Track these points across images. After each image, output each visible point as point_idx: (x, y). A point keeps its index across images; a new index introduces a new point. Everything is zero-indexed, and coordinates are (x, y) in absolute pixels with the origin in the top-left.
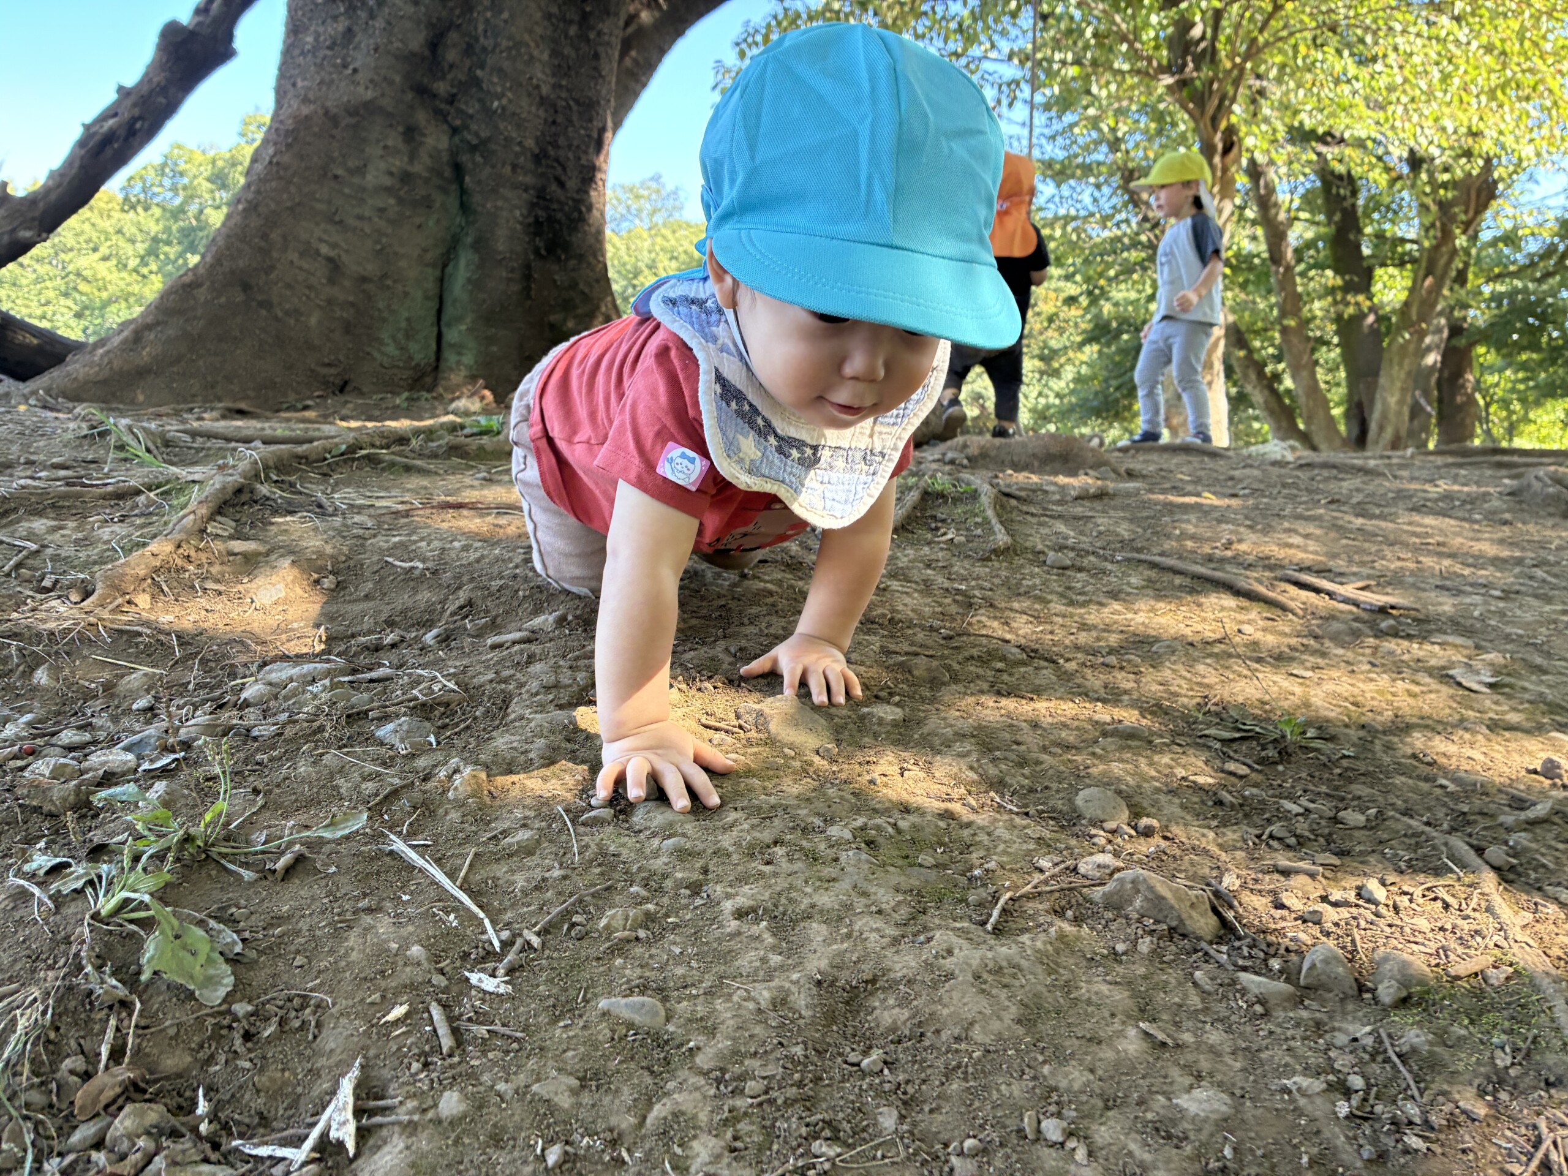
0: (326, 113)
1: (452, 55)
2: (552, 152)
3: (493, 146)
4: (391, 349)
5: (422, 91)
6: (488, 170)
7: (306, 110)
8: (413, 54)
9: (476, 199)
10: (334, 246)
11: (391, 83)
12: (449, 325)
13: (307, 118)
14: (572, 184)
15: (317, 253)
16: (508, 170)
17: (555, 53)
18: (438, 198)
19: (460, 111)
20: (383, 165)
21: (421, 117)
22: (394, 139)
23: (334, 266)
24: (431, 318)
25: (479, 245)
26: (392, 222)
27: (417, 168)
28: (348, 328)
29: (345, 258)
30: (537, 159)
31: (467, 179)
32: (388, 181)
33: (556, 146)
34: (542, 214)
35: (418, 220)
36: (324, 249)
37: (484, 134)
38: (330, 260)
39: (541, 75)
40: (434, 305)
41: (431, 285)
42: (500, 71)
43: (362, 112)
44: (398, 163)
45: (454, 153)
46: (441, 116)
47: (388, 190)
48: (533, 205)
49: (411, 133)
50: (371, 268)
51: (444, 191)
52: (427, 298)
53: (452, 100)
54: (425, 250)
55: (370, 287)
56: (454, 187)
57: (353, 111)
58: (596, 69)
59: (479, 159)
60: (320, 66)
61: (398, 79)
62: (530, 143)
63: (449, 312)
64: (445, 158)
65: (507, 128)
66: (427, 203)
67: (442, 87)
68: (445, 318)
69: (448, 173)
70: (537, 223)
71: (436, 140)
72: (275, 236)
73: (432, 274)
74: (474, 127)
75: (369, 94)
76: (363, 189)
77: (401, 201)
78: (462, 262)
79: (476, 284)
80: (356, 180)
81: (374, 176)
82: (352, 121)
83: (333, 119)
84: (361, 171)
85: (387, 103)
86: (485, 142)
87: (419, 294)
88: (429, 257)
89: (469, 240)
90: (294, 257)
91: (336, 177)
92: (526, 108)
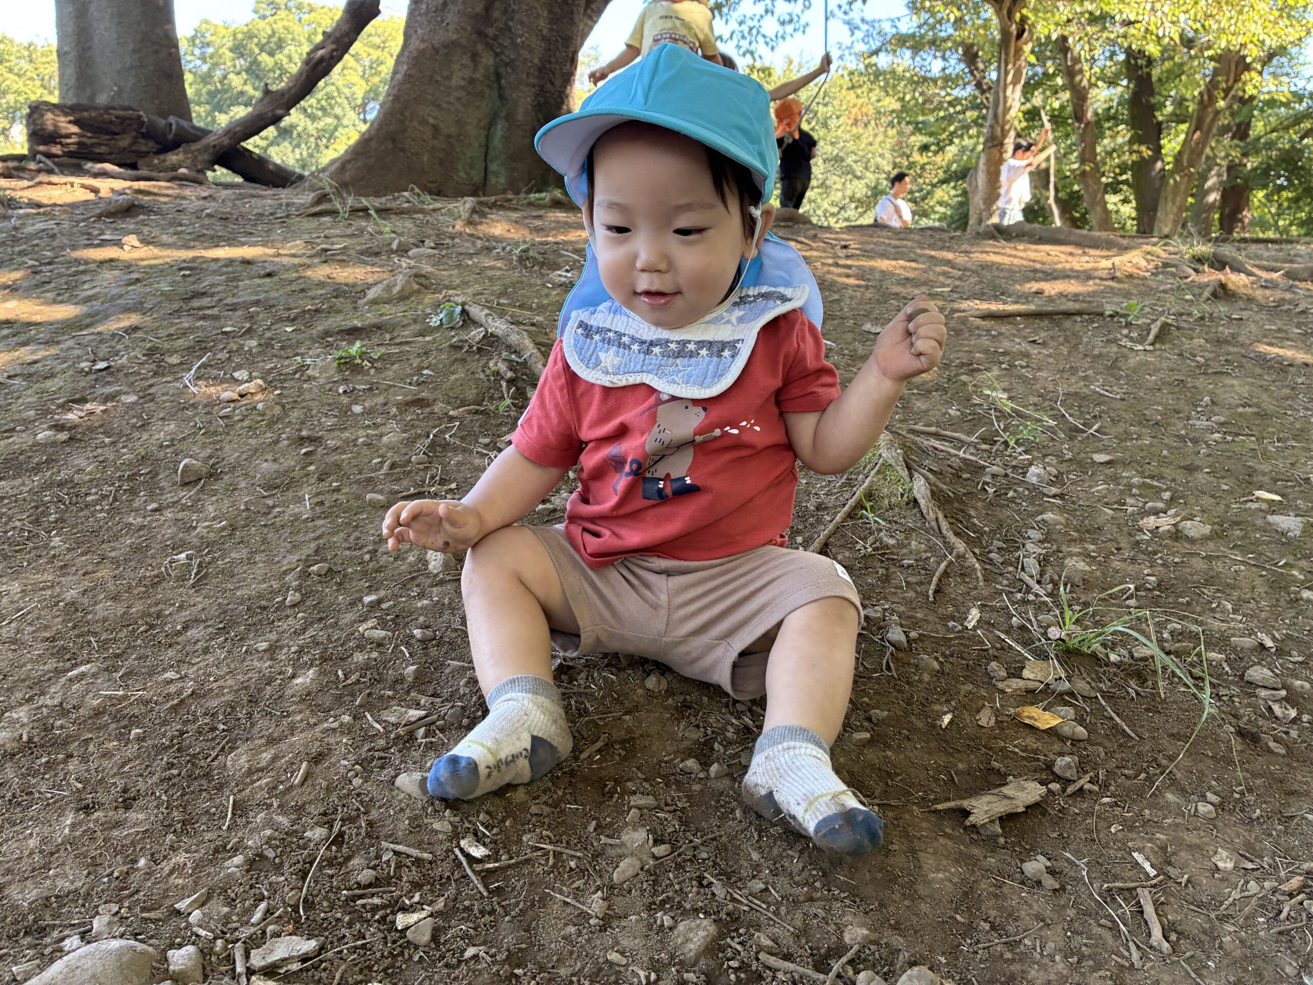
0: (433, 47)
1: (496, 14)
2: (548, 66)
3: (517, 63)
4: (462, 174)
5: (480, 33)
6: (514, 76)
7: (422, 46)
8: (477, 14)
9: (507, 91)
10: (436, 118)
11: (465, 29)
12: (492, 161)
13: (424, 50)
14: (558, 83)
15: (427, 122)
16: (524, 75)
17: (550, 12)
18: (487, 91)
19: (501, 45)
20: (460, 74)
21: (480, 47)
22: (466, 60)
23: (436, 129)
24: (482, 158)
25: (509, 117)
26: (464, 105)
27: (478, 76)
28: (441, 163)
29: (441, 125)
30: (540, 70)
31: (503, 81)
32: (462, 83)
33: (550, 63)
34: (542, 99)
35: (477, 104)
36: (431, 120)
37: (512, 57)
38: (434, 126)
39: (543, 24)
40: (483, 150)
41: (482, 140)
42: (522, 23)
43: (451, 46)
44: (467, 73)
45: (497, 67)
46: (490, 47)
47: (462, 88)
48: (537, 95)
49: (474, 57)
50: (453, 130)
51: (491, 87)
52: (480, 146)
53: (495, 38)
54: (480, 120)
55: (452, 140)
56: (495, 85)
57: (446, 46)
58: (572, 19)
59: (509, 70)
60: (429, 21)
61: (469, 28)
62: (536, 61)
63: (492, 154)
64: (492, 69)
65: (525, 54)
66: (481, 95)
67: (491, 31)
68: (489, 157)
69: (493, 78)
70: (539, 104)
71: (487, 60)
72: (407, 114)
73: (483, 133)
74: (507, 53)
75: (455, 37)
76: (450, 87)
77: (469, 94)
78: (499, 127)
79: (506, 139)
80: (447, 83)
81: (456, 81)
82: (445, 51)
83: (436, 51)
84: (449, 78)
85: (464, 41)
86: (513, 61)
87: (476, 144)
88: (483, 124)
89: (503, 114)
90: (415, 124)
91: (437, 81)
92: (535, 42)
